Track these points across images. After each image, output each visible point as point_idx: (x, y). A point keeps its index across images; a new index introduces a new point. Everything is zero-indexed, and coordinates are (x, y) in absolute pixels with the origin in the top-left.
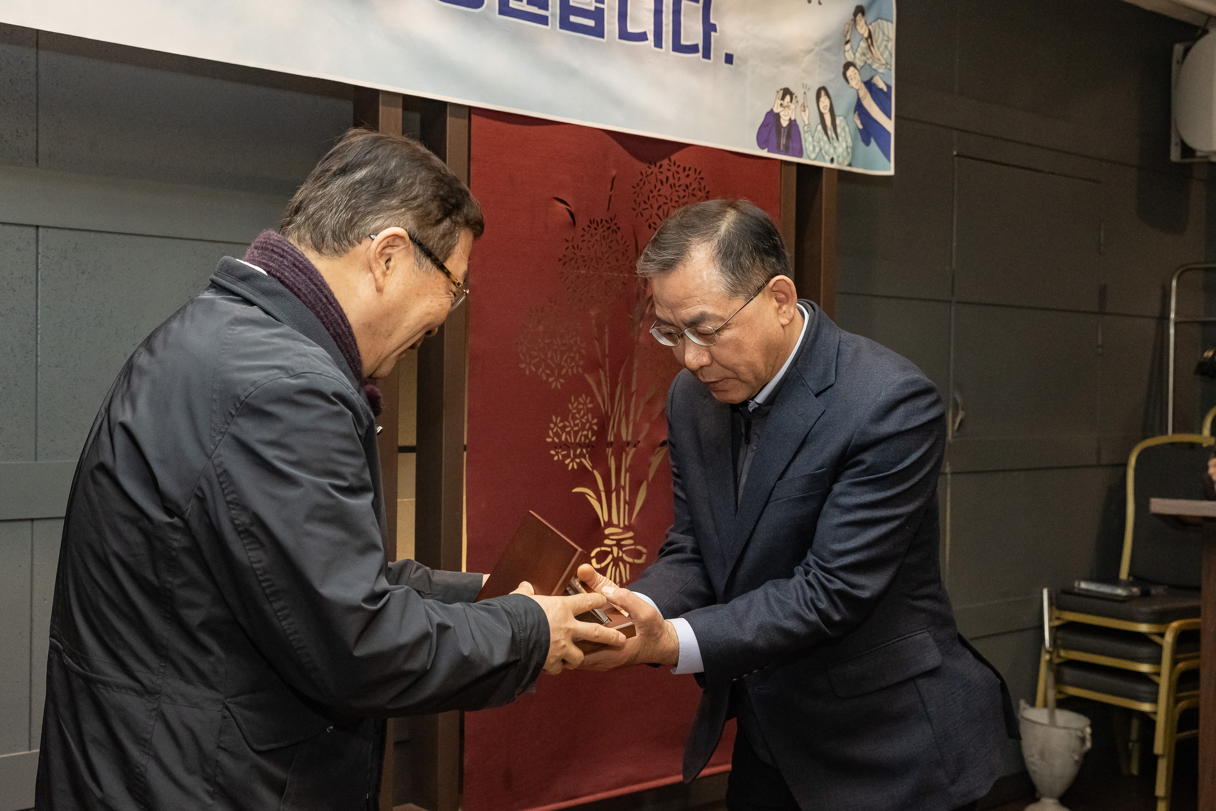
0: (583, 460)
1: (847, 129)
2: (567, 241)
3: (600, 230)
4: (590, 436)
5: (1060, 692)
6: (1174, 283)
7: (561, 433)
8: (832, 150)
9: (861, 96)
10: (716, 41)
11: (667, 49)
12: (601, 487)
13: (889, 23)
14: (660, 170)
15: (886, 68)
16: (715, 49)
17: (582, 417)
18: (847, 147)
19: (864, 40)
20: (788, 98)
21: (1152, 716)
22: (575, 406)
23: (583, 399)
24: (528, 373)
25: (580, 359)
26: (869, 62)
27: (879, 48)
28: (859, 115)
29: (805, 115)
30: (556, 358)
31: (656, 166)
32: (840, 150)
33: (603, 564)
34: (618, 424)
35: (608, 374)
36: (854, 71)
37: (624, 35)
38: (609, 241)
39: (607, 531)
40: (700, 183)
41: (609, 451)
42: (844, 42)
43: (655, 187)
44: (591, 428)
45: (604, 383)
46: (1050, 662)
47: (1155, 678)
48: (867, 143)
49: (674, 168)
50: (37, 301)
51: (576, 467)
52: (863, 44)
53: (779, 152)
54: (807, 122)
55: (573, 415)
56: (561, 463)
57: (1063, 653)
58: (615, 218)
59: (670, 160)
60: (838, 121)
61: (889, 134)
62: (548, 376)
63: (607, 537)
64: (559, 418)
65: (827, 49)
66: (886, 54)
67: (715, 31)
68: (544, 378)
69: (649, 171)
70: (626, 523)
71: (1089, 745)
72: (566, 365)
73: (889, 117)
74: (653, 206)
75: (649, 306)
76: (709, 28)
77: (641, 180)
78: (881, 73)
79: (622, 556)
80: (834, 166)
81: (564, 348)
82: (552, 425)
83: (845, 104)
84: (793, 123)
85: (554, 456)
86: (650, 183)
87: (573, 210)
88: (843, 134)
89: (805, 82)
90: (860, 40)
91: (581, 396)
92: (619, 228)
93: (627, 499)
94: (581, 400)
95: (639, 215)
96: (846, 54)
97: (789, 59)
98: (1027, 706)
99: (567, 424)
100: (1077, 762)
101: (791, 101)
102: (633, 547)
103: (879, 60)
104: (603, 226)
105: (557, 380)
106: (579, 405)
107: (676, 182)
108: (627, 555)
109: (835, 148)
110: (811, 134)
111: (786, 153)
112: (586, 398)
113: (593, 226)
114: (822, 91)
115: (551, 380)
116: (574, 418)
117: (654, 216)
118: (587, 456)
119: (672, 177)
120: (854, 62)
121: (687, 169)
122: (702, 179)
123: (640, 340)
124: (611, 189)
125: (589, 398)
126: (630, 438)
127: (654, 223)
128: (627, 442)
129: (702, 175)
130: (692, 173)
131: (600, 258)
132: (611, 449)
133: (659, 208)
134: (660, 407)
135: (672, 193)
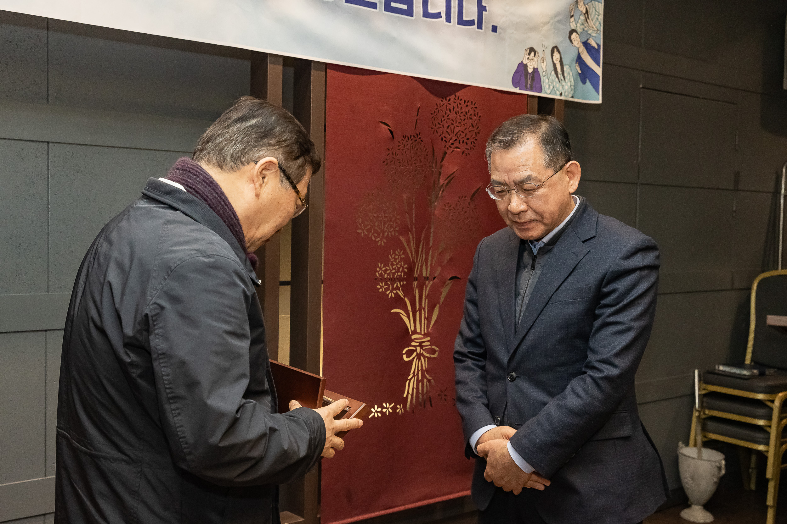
0: (398, 291)
1: (571, 74)
2: (389, 150)
3: (410, 142)
4: (403, 275)
5: (705, 437)
6: (784, 170)
7: (384, 274)
8: (561, 88)
9: (580, 51)
10: (486, 18)
11: (454, 23)
12: (410, 309)
13: (600, 4)
14: (449, 102)
15: (597, 33)
16: (485, 22)
17: (397, 264)
18: (571, 86)
19: (583, 14)
20: (532, 54)
21: (766, 454)
22: (393, 256)
23: (398, 252)
24: (362, 235)
25: (396, 226)
26: (586, 29)
27: (592, 20)
28: (579, 64)
29: (544, 65)
30: (381, 226)
31: (446, 100)
32: (566, 87)
33: (411, 358)
34: (421, 267)
35: (414, 236)
36: (576, 35)
37: (426, 14)
38: (415, 149)
39: (413, 337)
40: (475, 111)
41: (415, 283)
42: (570, 16)
43: (446, 113)
44: (403, 271)
45: (412, 241)
46: (699, 417)
47: (768, 429)
48: (584, 82)
49: (459, 101)
50: (48, 190)
51: (393, 296)
52: (582, 18)
53: (526, 89)
54: (545, 70)
55: (392, 262)
56: (384, 293)
57: (707, 412)
58: (420, 134)
59: (455, 96)
60: (565, 69)
61: (599, 76)
62: (376, 237)
63: (413, 340)
64: (383, 265)
65: (559, 22)
66: (597, 24)
67: (486, 11)
68: (373, 238)
69: (442, 104)
70: (426, 332)
71: (723, 472)
72: (387, 230)
73: (599, 65)
74: (444, 126)
75: (441, 191)
76: (481, 9)
77: (437, 109)
78: (595, 37)
79: (423, 353)
80: (562, 98)
81: (386, 219)
82: (378, 269)
83: (569, 57)
84: (535, 70)
85: (379, 289)
86: (442, 111)
87: (392, 129)
88: (568, 77)
89: (544, 43)
90: (581, 15)
91: (397, 250)
92: (422, 141)
93: (426, 316)
94: (397, 252)
95: (435, 131)
96: (571, 24)
97: (534, 28)
98: (683, 446)
99: (387, 267)
100: (715, 483)
101: (535, 56)
102: (430, 347)
103: (593, 28)
104: (412, 140)
105: (381, 240)
106: (396, 257)
107: (459, 110)
108: (426, 352)
109: (563, 86)
110: (548, 77)
111: (531, 90)
112: (400, 251)
113: (406, 140)
114: (555, 48)
115: (378, 240)
116: (392, 265)
117: (445, 132)
118: (401, 288)
119: (457, 107)
120: (576, 30)
121: (467, 101)
122: (476, 108)
123: (436, 213)
124: (417, 116)
125: (402, 252)
126: (428, 275)
127: (445, 137)
128: (426, 278)
129: (476, 105)
130: (469, 104)
131: (409, 160)
132: (416, 282)
133: (448, 126)
134: (448, 256)
135: (457, 117)
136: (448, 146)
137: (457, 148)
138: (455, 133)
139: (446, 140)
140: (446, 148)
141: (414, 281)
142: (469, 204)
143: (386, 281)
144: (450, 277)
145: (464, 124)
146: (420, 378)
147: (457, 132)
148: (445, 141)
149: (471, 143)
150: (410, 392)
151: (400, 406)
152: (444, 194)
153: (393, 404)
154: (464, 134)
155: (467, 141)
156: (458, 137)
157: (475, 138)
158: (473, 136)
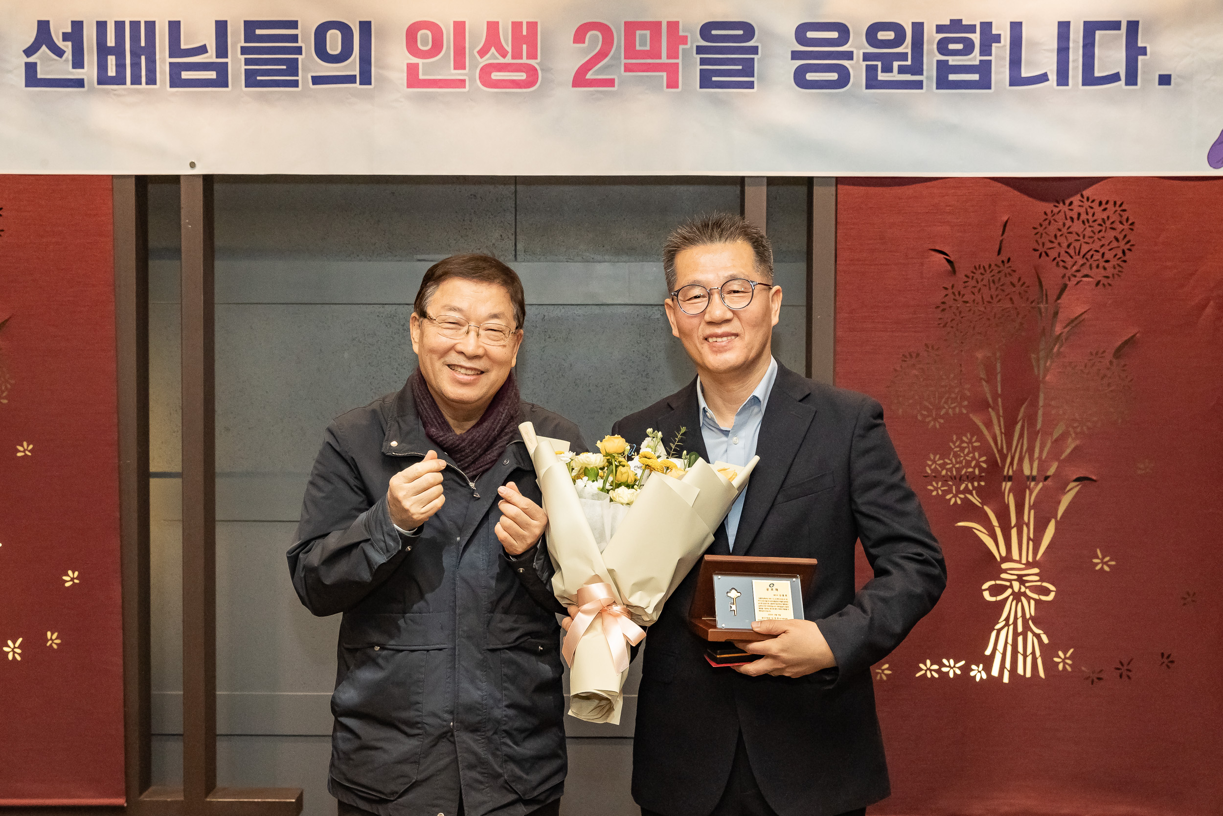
0: (969, 496)
2: (946, 289)
3: (988, 276)
4: (977, 472)
7: (940, 469)
10: (1146, 65)
11: (1076, 85)
12: (995, 523)
14: (1070, 208)
16: (1144, 72)
17: (968, 454)
22: (957, 444)
23: (968, 438)
25: (964, 400)
31: (1064, 204)
33: (1000, 598)
34: (1018, 460)
35: (1001, 414)
39: (1004, 566)
40: (1121, 216)
41: (1007, 486)
43: (1064, 225)
44: (978, 465)
45: (995, 421)
49: (1089, 204)
51: (961, 502)
55: (956, 452)
56: (941, 499)
58: (1009, 260)
59: (1082, 196)
62: (924, 416)
63: (1005, 571)
64: (938, 457)
67: (1145, 54)
68: (919, 418)
69: (1056, 210)
70: (1030, 559)
72: (946, 406)
74: (1062, 245)
76: (1134, 51)
77: (1046, 220)
79: (1026, 592)
81: (943, 390)
82: (930, 463)
85: (932, 491)
86: (1056, 221)
87: (952, 259)
91: (966, 435)
92: (1014, 271)
93: (1032, 536)
94: (964, 439)
95: (1043, 254)
99: (947, 461)
102: (1039, 583)
104: (992, 270)
105: (935, 420)
106: (962, 444)
107: (1090, 217)
108: (1030, 591)
112: (972, 436)
113: (980, 271)
115: (927, 420)
116: (956, 456)
118: (974, 492)
119: (1085, 213)
121: (1104, 203)
122: (1124, 210)
123: (1047, 378)
124: (1002, 235)
125: (974, 439)
126: (1035, 473)
127: (1063, 261)
128: (1031, 478)
129: (1124, 207)
130: (1110, 206)
131: (989, 302)
132: (1009, 484)
133: (1069, 246)
134: (1071, 445)
135: (1085, 229)
136: (1069, 273)
137: (1086, 276)
138: (1082, 254)
139: (1066, 265)
140: (1066, 278)
141: (1004, 481)
142: (1111, 363)
143: (945, 480)
144: (1075, 477)
145: (1099, 239)
146: (1020, 629)
147: (1085, 252)
148: (1066, 268)
149: (1115, 268)
150: (1000, 647)
151: (978, 667)
152: (1062, 349)
153: (963, 663)
154: (1100, 254)
155: (1107, 265)
156: (1087, 259)
157: (1122, 259)
158: (1118, 257)
